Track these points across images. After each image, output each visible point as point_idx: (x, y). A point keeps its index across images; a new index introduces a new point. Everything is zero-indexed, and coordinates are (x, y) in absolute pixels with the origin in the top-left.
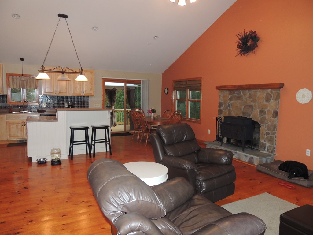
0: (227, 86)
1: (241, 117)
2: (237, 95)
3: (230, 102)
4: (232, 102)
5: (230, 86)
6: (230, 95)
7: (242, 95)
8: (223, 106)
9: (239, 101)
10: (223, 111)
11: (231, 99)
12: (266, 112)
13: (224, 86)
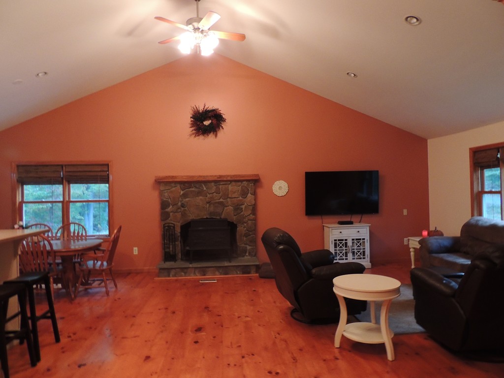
0: (178, 176)
1: (207, 218)
2: (196, 190)
3: (184, 200)
4: (187, 199)
5: (185, 176)
6: (183, 190)
7: (205, 189)
8: (170, 206)
9: (201, 197)
10: (171, 214)
11: (185, 196)
12: (243, 209)
13: (173, 177)
